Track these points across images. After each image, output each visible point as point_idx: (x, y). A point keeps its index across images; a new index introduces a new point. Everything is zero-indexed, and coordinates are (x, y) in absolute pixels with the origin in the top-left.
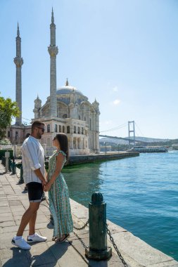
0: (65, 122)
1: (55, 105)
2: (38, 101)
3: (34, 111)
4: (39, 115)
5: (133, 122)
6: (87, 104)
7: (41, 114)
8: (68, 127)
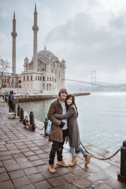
0: (42, 74)
1: (36, 63)
2: (26, 59)
3: (24, 66)
4: (27, 68)
5: (95, 71)
6: (58, 62)
7: (28, 68)
8: (44, 77)
